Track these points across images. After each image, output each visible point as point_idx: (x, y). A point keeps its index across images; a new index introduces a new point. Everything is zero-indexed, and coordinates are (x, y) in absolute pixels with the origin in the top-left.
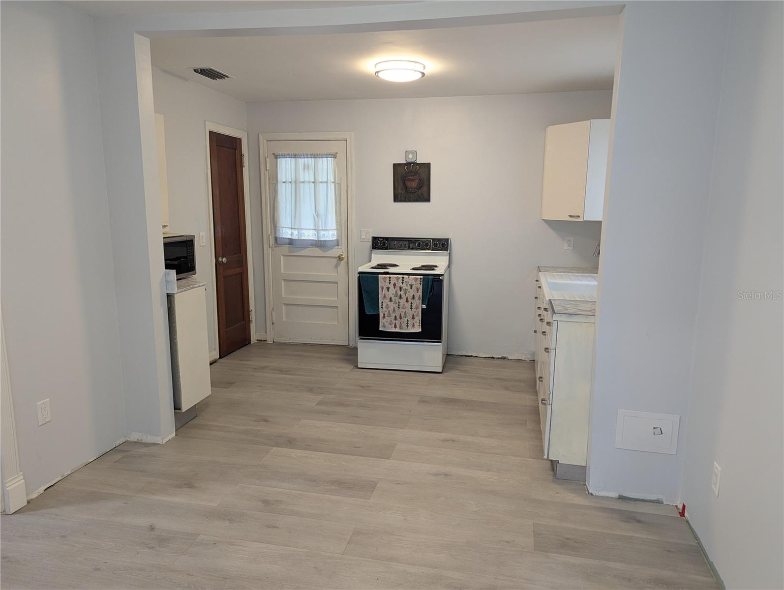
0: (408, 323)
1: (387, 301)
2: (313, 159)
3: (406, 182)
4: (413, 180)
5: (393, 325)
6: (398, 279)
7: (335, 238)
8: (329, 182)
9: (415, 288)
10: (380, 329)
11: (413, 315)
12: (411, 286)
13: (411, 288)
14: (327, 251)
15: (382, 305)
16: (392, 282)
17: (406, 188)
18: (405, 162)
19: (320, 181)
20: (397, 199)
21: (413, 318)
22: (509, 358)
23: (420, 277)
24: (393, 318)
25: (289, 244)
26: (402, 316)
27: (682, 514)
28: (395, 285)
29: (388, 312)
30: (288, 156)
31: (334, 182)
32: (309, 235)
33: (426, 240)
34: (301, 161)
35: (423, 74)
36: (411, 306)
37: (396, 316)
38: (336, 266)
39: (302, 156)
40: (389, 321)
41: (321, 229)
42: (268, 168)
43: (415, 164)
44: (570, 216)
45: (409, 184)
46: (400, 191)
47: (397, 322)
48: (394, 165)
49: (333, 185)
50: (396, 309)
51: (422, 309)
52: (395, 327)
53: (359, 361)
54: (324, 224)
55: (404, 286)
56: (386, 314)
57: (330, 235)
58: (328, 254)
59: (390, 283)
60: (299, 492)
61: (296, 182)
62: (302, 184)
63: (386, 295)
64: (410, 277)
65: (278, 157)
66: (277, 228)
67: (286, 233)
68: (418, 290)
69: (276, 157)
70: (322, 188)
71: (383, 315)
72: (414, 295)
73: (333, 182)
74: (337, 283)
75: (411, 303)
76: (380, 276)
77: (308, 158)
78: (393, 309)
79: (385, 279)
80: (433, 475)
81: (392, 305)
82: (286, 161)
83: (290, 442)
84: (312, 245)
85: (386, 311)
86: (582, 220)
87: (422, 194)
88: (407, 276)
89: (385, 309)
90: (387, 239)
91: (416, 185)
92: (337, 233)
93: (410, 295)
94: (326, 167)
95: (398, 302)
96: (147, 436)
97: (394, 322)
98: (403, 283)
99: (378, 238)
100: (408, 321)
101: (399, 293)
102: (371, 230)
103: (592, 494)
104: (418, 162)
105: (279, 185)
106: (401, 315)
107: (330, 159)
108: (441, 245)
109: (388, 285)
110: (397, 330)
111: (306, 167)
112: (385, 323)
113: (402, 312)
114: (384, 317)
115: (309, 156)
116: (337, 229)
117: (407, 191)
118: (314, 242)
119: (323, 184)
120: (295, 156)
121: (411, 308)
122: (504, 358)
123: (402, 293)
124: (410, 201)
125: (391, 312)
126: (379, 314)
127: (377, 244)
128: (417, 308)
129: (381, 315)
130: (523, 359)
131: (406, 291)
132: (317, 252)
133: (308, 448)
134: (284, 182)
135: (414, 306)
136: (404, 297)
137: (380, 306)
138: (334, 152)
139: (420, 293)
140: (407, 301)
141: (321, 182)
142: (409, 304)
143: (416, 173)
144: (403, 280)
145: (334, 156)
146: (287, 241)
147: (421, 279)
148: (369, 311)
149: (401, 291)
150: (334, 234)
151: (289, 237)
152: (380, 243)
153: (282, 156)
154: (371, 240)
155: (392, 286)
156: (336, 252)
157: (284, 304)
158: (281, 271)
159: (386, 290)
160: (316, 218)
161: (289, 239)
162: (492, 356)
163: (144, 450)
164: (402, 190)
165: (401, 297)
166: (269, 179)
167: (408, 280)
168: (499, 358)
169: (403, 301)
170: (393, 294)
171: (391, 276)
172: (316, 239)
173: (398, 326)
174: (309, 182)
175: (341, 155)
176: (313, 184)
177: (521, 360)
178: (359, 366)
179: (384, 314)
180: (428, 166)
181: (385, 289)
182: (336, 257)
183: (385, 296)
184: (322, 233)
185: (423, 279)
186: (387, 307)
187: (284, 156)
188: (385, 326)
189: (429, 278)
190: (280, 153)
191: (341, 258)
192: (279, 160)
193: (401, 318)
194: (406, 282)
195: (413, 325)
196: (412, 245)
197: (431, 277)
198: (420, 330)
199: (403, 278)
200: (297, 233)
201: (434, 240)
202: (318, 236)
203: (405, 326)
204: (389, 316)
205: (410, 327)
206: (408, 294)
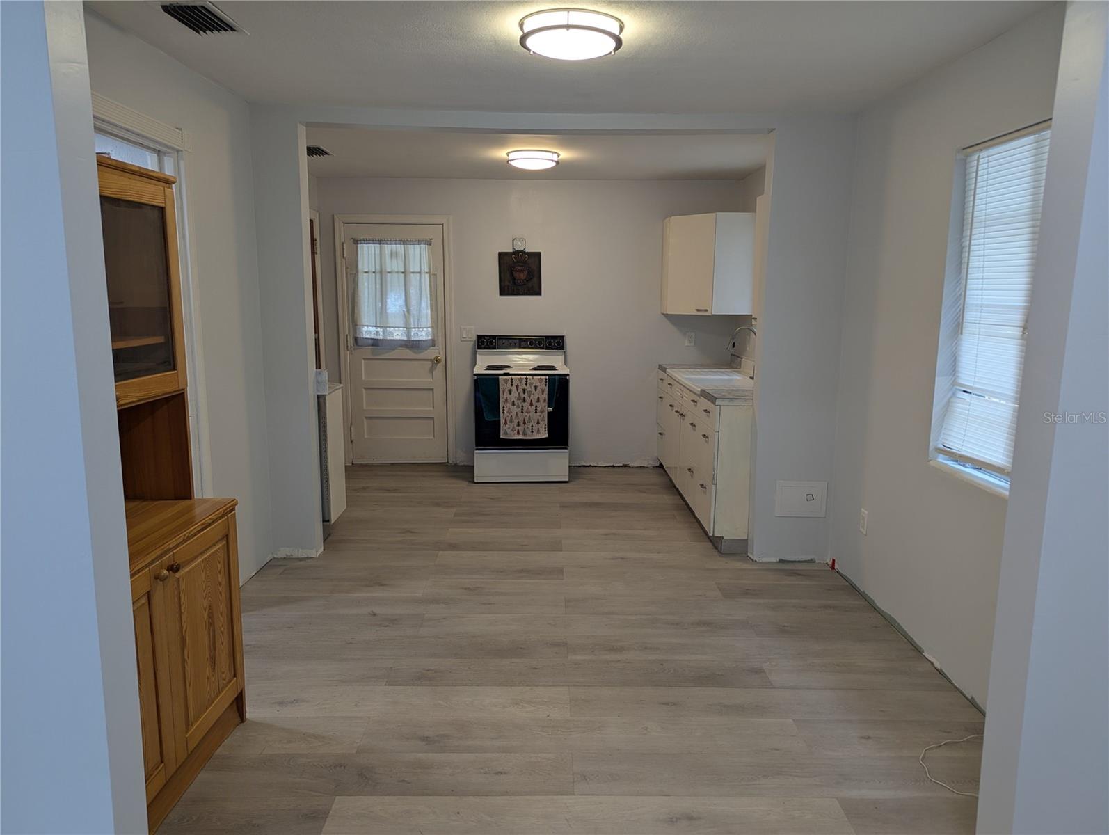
0: (532, 429)
1: (509, 405)
2: (402, 246)
3: (514, 273)
4: (522, 271)
5: (516, 432)
6: (520, 380)
7: (430, 337)
8: (423, 271)
9: (541, 392)
10: (501, 437)
11: (538, 420)
12: (536, 388)
13: (536, 390)
14: (420, 353)
15: (504, 410)
16: (515, 384)
17: (514, 279)
18: (511, 251)
19: (412, 270)
20: (503, 292)
21: (538, 423)
22: (630, 465)
23: (545, 377)
24: (516, 423)
25: (372, 345)
26: (526, 421)
27: (833, 567)
28: (517, 387)
29: (509, 418)
30: (371, 242)
31: (429, 273)
32: (398, 334)
33: (538, 338)
34: (388, 248)
35: (557, 164)
36: (536, 409)
37: (518, 422)
38: (432, 370)
39: (389, 242)
40: (511, 428)
41: (412, 326)
42: (345, 256)
43: (523, 252)
44: (697, 310)
45: (516, 275)
46: (507, 283)
47: (520, 428)
48: (500, 254)
49: (427, 276)
50: (519, 413)
51: (549, 413)
52: (518, 433)
53: (475, 475)
54: (416, 320)
55: (528, 388)
56: (508, 419)
57: (424, 334)
61: (381, 272)
62: (389, 275)
63: (508, 398)
64: (535, 377)
65: (359, 242)
66: (358, 327)
67: (368, 331)
68: (543, 392)
69: (356, 242)
70: (414, 279)
71: (504, 421)
72: (538, 398)
73: (427, 273)
74: (432, 389)
75: (536, 407)
76: (500, 377)
77: (396, 244)
78: (515, 414)
79: (506, 381)
80: (610, 559)
81: (515, 410)
82: (368, 248)
84: (401, 346)
86: (710, 314)
87: (532, 287)
88: (531, 377)
89: (506, 414)
90: (494, 337)
91: (525, 276)
92: (433, 332)
93: (534, 398)
94: (418, 256)
95: (521, 406)
96: (298, 551)
97: (517, 428)
98: (526, 384)
99: (484, 336)
100: (532, 426)
101: (522, 396)
102: (472, 327)
103: (756, 561)
104: (527, 251)
105: (360, 276)
106: (524, 420)
107: (423, 246)
108: (555, 343)
109: (510, 387)
110: (520, 437)
111: (393, 255)
112: (507, 430)
113: (526, 416)
114: (506, 423)
115: (397, 242)
116: (432, 327)
117: (515, 283)
118: (403, 343)
119: (415, 274)
120: (380, 242)
121: (536, 412)
122: (625, 466)
123: (526, 395)
124: (518, 294)
125: (514, 417)
126: (500, 420)
127: (482, 343)
128: (542, 412)
129: (502, 421)
131: (530, 392)
132: (408, 354)
133: (474, 549)
134: (366, 272)
135: (539, 409)
136: (528, 400)
137: (501, 411)
138: (428, 238)
139: (546, 395)
140: (531, 404)
141: (413, 273)
142: (534, 407)
143: (525, 263)
144: (526, 382)
145: (429, 243)
146: (370, 342)
147: (546, 380)
148: (488, 418)
149: (524, 393)
150: (429, 332)
151: (373, 336)
152: (487, 342)
153: (363, 242)
154: (475, 338)
155: (514, 389)
156: (431, 354)
157: (366, 417)
158: (362, 378)
159: (508, 393)
160: (406, 313)
161: (372, 339)
162: (612, 465)
163: (302, 563)
164: (509, 282)
165: (524, 400)
166: (347, 268)
167: (532, 381)
168: (619, 466)
169: (526, 405)
170: (516, 397)
171: (513, 377)
172: (405, 338)
173: (521, 432)
174: (398, 272)
175: (437, 242)
176: (403, 274)
177: (644, 467)
178: (476, 481)
179: (506, 420)
180: (539, 255)
181: (506, 392)
182: (431, 360)
183: (506, 400)
184: (413, 332)
185: (549, 379)
186: (509, 412)
187: (366, 242)
188: (506, 433)
189: (555, 379)
190: (362, 238)
191: (437, 361)
192: (359, 245)
193: (524, 423)
194: (530, 383)
195: (538, 431)
196: (523, 344)
197: (556, 377)
198: (546, 436)
199: (526, 379)
200: (384, 332)
201: (547, 337)
202: (408, 334)
203: (529, 432)
204: (511, 421)
205: (534, 433)
206: (532, 396)
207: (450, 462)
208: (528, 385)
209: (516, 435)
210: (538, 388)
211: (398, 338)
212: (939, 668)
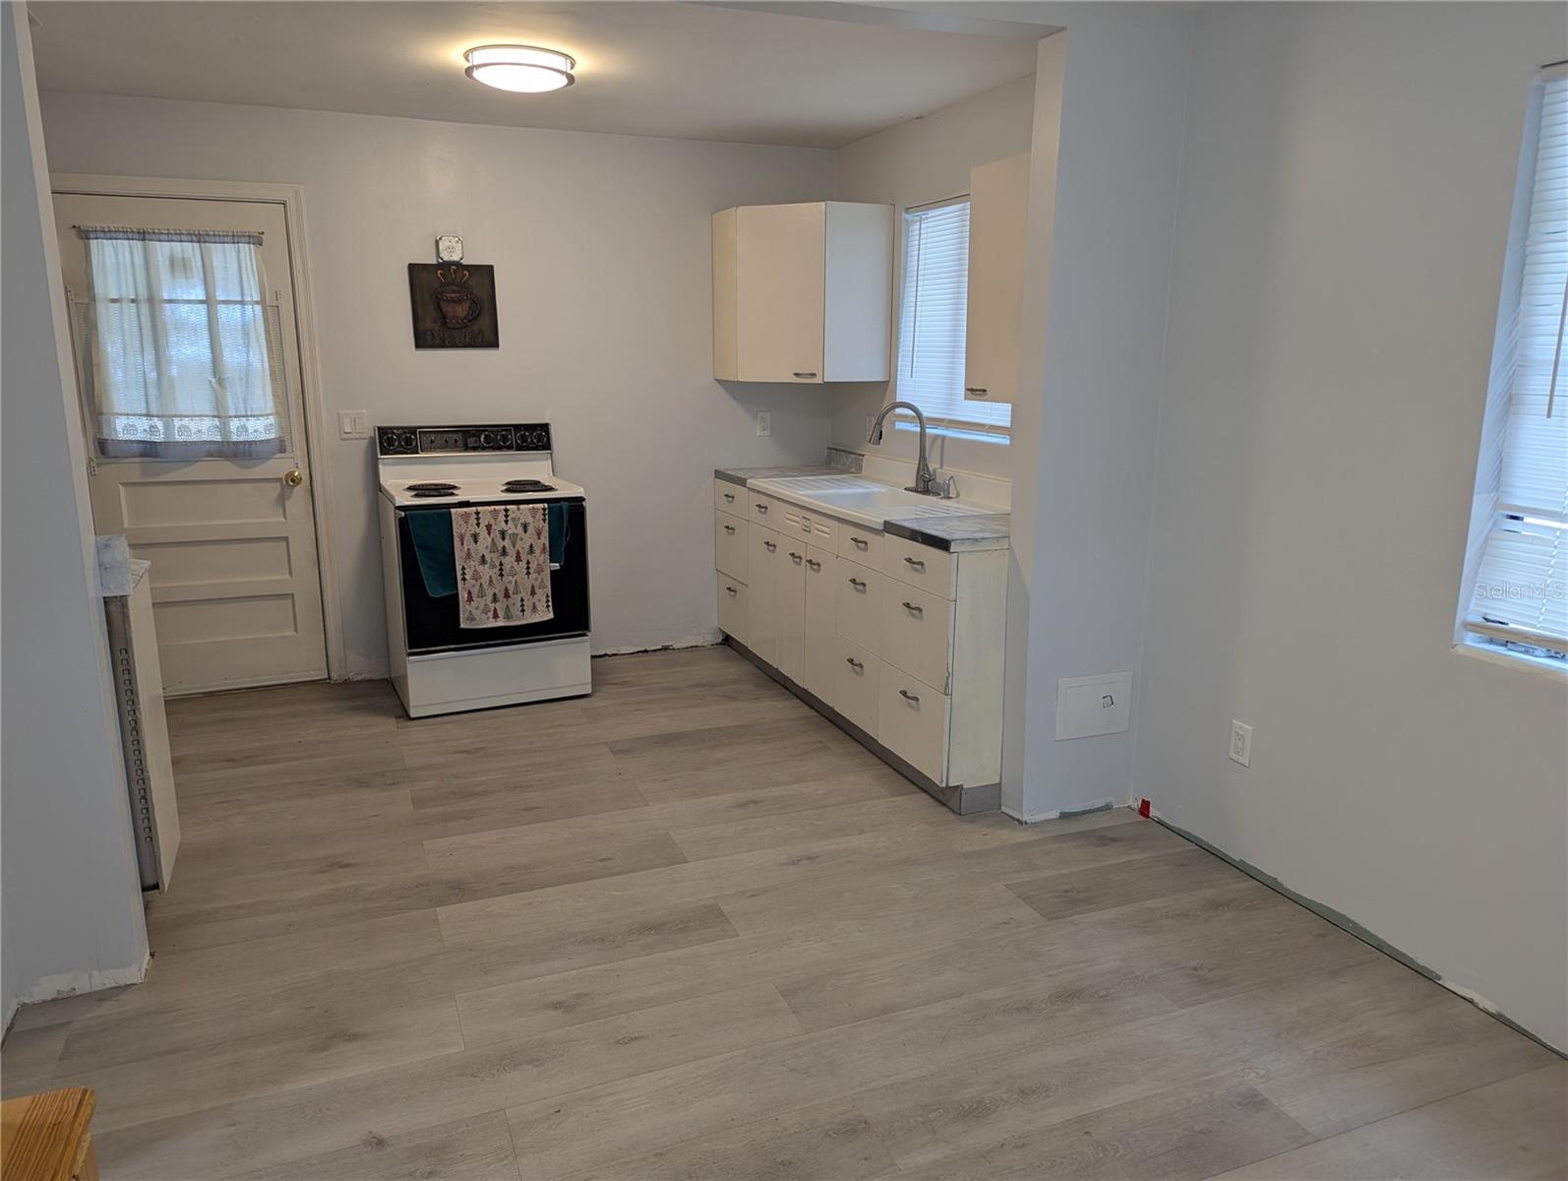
0: (522, 605)
1: (474, 563)
2: (196, 245)
3: (444, 305)
4: (458, 301)
5: (491, 614)
6: (495, 513)
7: (273, 435)
8: (247, 299)
9: (532, 529)
10: (462, 626)
11: (533, 587)
12: (525, 527)
13: (525, 532)
14: (254, 466)
15: (464, 574)
16: (483, 522)
17: (444, 317)
18: (435, 262)
19: (223, 298)
20: (422, 341)
21: (533, 593)
22: (675, 646)
23: (541, 505)
24: (490, 598)
25: (143, 455)
26: (511, 592)
27: (1147, 814)
28: (489, 527)
29: (477, 588)
30: (121, 235)
31: (262, 302)
32: (200, 429)
33: (500, 429)
34: (162, 250)
35: (571, 79)
36: (528, 568)
37: (495, 594)
38: (282, 500)
39: (162, 237)
40: (482, 607)
41: (232, 413)
43: (457, 264)
44: (796, 374)
45: (448, 309)
46: (429, 324)
47: (498, 606)
48: (411, 267)
49: (258, 308)
50: (496, 578)
51: (552, 572)
52: (496, 616)
53: (412, 703)
54: (240, 401)
55: (510, 528)
56: (475, 591)
57: (259, 428)
58: (256, 472)
59: (478, 525)
60: (603, 967)
61: (150, 300)
62: (170, 306)
63: (472, 551)
64: (522, 506)
65: (92, 235)
66: (104, 417)
67: (130, 426)
68: (539, 534)
69: (84, 235)
70: (230, 315)
71: (466, 596)
72: (531, 546)
73: (257, 303)
74: (286, 539)
75: (528, 563)
76: (452, 510)
77: (181, 241)
78: (488, 579)
79: (466, 515)
81: (487, 572)
82: (115, 248)
83: (459, 890)
84: (210, 454)
85: (473, 586)
86: (820, 382)
87: (481, 331)
88: (514, 507)
89: (469, 581)
90: (412, 430)
91: (465, 313)
92: (279, 424)
93: (523, 546)
94: (235, 266)
95: (498, 564)
96: (90, 976)
97: (492, 606)
98: (506, 522)
99: (391, 428)
100: (522, 600)
101: (500, 544)
102: (364, 411)
103: (1026, 823)
104: (467, 261)
105: (101, 308)
106: (506, 590)
107: (244, 247)
109: (474, 529)
110: (500, 623)
111: (178, 266)
112: (474, 612)
113: (510, 582)
114: (470, 599)
115: (184, 238)
116: (277, 413)
117: (445, 324)
118: (214, 447)
119: (231, 307)
120: (143, 236)
121: (528, 573)
122: (666, 648)
123: (507, 543)
124: (453, 346)
125: (485, 586)
126: (457, 594)
127: (390, 442)
128: (539, 571)
129: (463, 595)
130: (700, 644)
131: (514, 538)
132: (227, 469)
133: (507, 888)
134: (114, 301)
135: (533, 567)
136: (511, 551)
137: (459, 577)
138: (254, 229)
139: (545, 539)
141: (225, 302)
142: (523, 564)
143: (464, 286)
144: (506, 516)
145: (256, 240)
146: (136, 448)
147: (544, 509)
148: (435, 591)
149: (503, 539)
150: (270, 424)
151: (140, 436)
152: (396, 441)
153: (102, 235)
154: (372, 433)
155: (483, 532)
156: (278, 467)
158: (122, 523)
159: (471, 540)
160: (217, 387)
161: (139, 442)
162: (643, 649)
163: (108, 1009)
164: (435, 322)
165: (504, 552)
166: (65, 290)
167: (517, 514)
168: (655, 651)
169: (509, 561)
170: (487, 547)
171: (480, 509)
172: (218, 438)
173: (501, 614)
174: (191, 301)
175: (275, 238)
176: (204, 306)
177: (697, 646)
178: (412, 715)
179: (470, 593)
180: (488, 271)
181: (468, 538)
182: (279, 480)
183: (469, 555)
184: (234, 424)
185: (549, 509)
186: (476, 576)
187: (109, 234)
188: (471, 619)
189: (561, 508)
190: (98, 226)
191: (292, 481)
192: (93, 243)
193: (507, 595)
194: (513, 519)
195: (534, 608)
196: (471, 441)
197: (565, 505)
198: (551, 616)
199: (506, 510)
200: (167, 427)
201: (517, 427)
202: (224, 428)
203: (516, 610)
204: (480, 595)
205: (528, 612)
206: (519, 543)
207: (335, 676)
208: (510, 522)
209: (491, 619)
210: (530, 529)
211: (205, 437)
212: (1493, 1009)
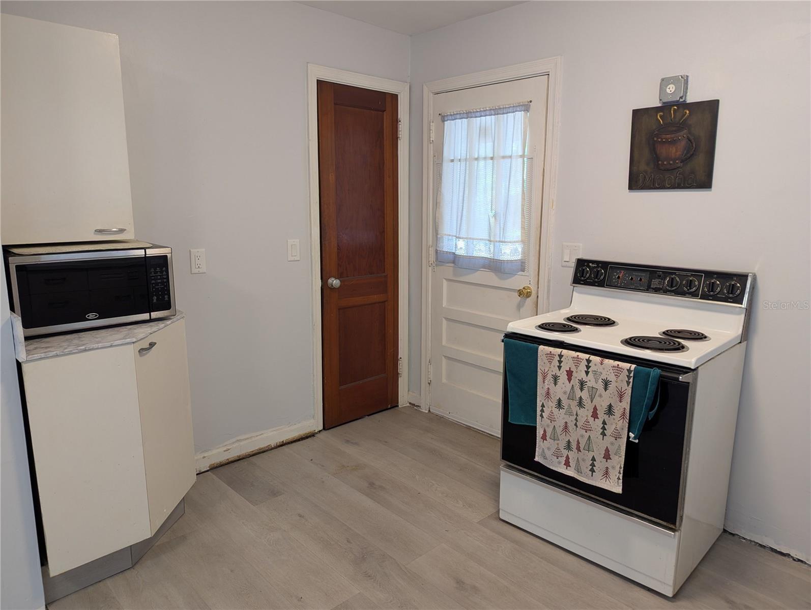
0: (593, 465)
1: (551, 405)
2: (493, 116)
3: (658, 147)
4: (673, 142)
5: (563, 460)
6: (577, 360)
7: (518, 257)
8: (514, 155)
9: (615, 390)
10: (536, 459)
11: (607, 450)
12: (606, 384)
13: (606, 389)
14: (504, 278)
15: (542, 411)
16: (565, 367)
17: (657, 159)
18: (658, 104)
19: (502, 154)
20: (636, 182)
21: (607, 456)
23: (626, 366)
24: (562, 444)
25: (452, 262)
26: (582, 446)
28: (569, 373)
29: (552, 429)
30: (458, 116)
31: (522, 156)
32: (482, 251)
33: (689, 274)
34: (477, 121)
36: (604, 428)
37: (569, 442)
38: (520, 307)
39: (478, 114)
40: (553, 449)
41: (498, 240)
42: (431, 139)
43: (682, 105)
45: (663, 151)
46: (643, 167)
47: (570, 454)
48: (635, 112)
49: (520, 161)
50: (571, 426)
51: (629, 443)
52: (567, 464)
53: (501, 507)
54: (502, 230)
55: (590, 381)
56: (550, 431)
57: (511, 252)
58: (507, 283)
59: (560, 367)
61: (467, 159)
62: (475, 162)
63: (551, 392)
64: (607, 361)
65: (446, 119)
66: (440, 236)
67: (449, 244)
68: (621, 396)
69: (443, 118)
70: (504, 166)
71: (542, 432)
72: (610, 406)
73: (520, 156)
75: (604, 423)
76: (541, 347)
77: (486, 115)
78: (563, 424)
79: (551, 354)
81: (561, 417)
82: (455, 125)
84: (484, 267)
85: (548, 426)
87: (692, 172)
88: (598, 360)
89: (546, 421)
90: (605, 265)
91: (679, 153)
92: (523, 249)
93: (602, 405)
94: (512, 129)
95: (575, 413)
97: (565, 453)
98: (587, 373)
100: (593, 459)
101: (578, 393)
102: (580, 245)
104: (690, 100)
105: (445, 166)
106: (579, 442)
107: (519, 114)
108: (725, 287)
109: (555, 370)
110: (570, 472)
111: (483, 132)
112: (546, 451)
113: (582, 436)
114: (545, 437)
115: (488, 113)
116: (522, 241)
117: (657, 166)
118: (487, 262)
119: (506, 160)
120: (468, 115)
123: (585, 395)
124: (662, 187)
125: (560, 430)
126: (535, 428)
127: (584, 273)
128: (616, 436)
129: (540, 432)
131: (593, 392)
134: (452, 161)
135: (609, 429)
136: (589, 405)
137: (539, 413)
138: (525, 100)
139: (626, 404)
140: (595, 415)
141: (504, 157)
142: (599, 423)
143: (682, 125)
144: (588, 367)
145: (526, 107)
146: (450, 257)
147: (629, 371)
149: (582, 389)
150: (516, 250)
151: (454, 250)
152: (591, 273)
153: (450, 118)
155: (563, 376)
156: (519, 281)
157: (445, 357)
158: (443, 304)
159: (552, 380)
160: (492, 220)
161: (452, 253)
164: (648, 164)
165: (581, 404)
166: (433, 156)
167: (599, 368)
169: (585, 414)
170: (565, 393)
171: (565, 350)
172: (490, 256)
173: (572, 463)
174: (485, 158)
175: (538, 106)
176: (491, 161)
178: (501, 517)
179: (545, 431)
180: (712, 107)
181: (549, 378)
182: (519, 291)
183: (548, 393)
184: (499, 246)
185: (636, 372)
186: (552, 419)
187: (454, 117)
188: (546, 457)
189: (648, 375)
190: (448, 113)
191: (526, 293)
192: (445, 122)
193: (579, 449)
194: (595, 372)
195: (606, 473)
196: (655, 283)
198: (620, 489)
199: (589, 361)
200: (467, 245)
201: (709, 274)
203: (586, 468)
204: (555, 438)
205: (598, 473)
206: (597, 400)
208: (591, 375)
209: (562, 465)
210: (612, 387)
211: (482, 254)
